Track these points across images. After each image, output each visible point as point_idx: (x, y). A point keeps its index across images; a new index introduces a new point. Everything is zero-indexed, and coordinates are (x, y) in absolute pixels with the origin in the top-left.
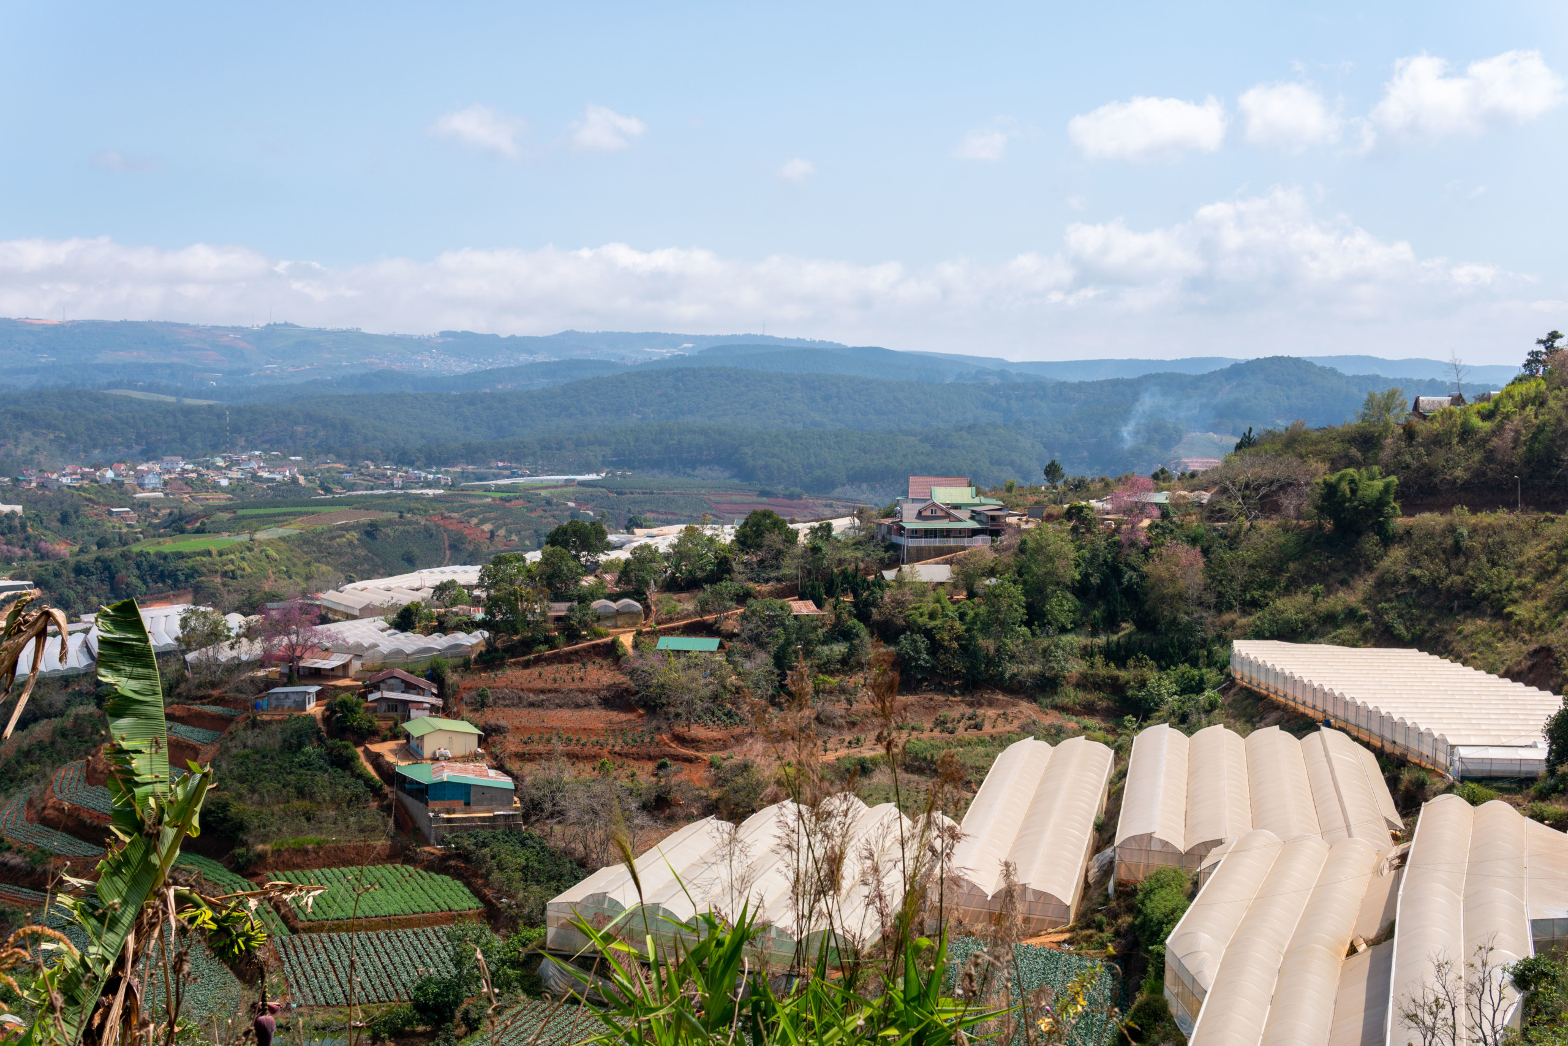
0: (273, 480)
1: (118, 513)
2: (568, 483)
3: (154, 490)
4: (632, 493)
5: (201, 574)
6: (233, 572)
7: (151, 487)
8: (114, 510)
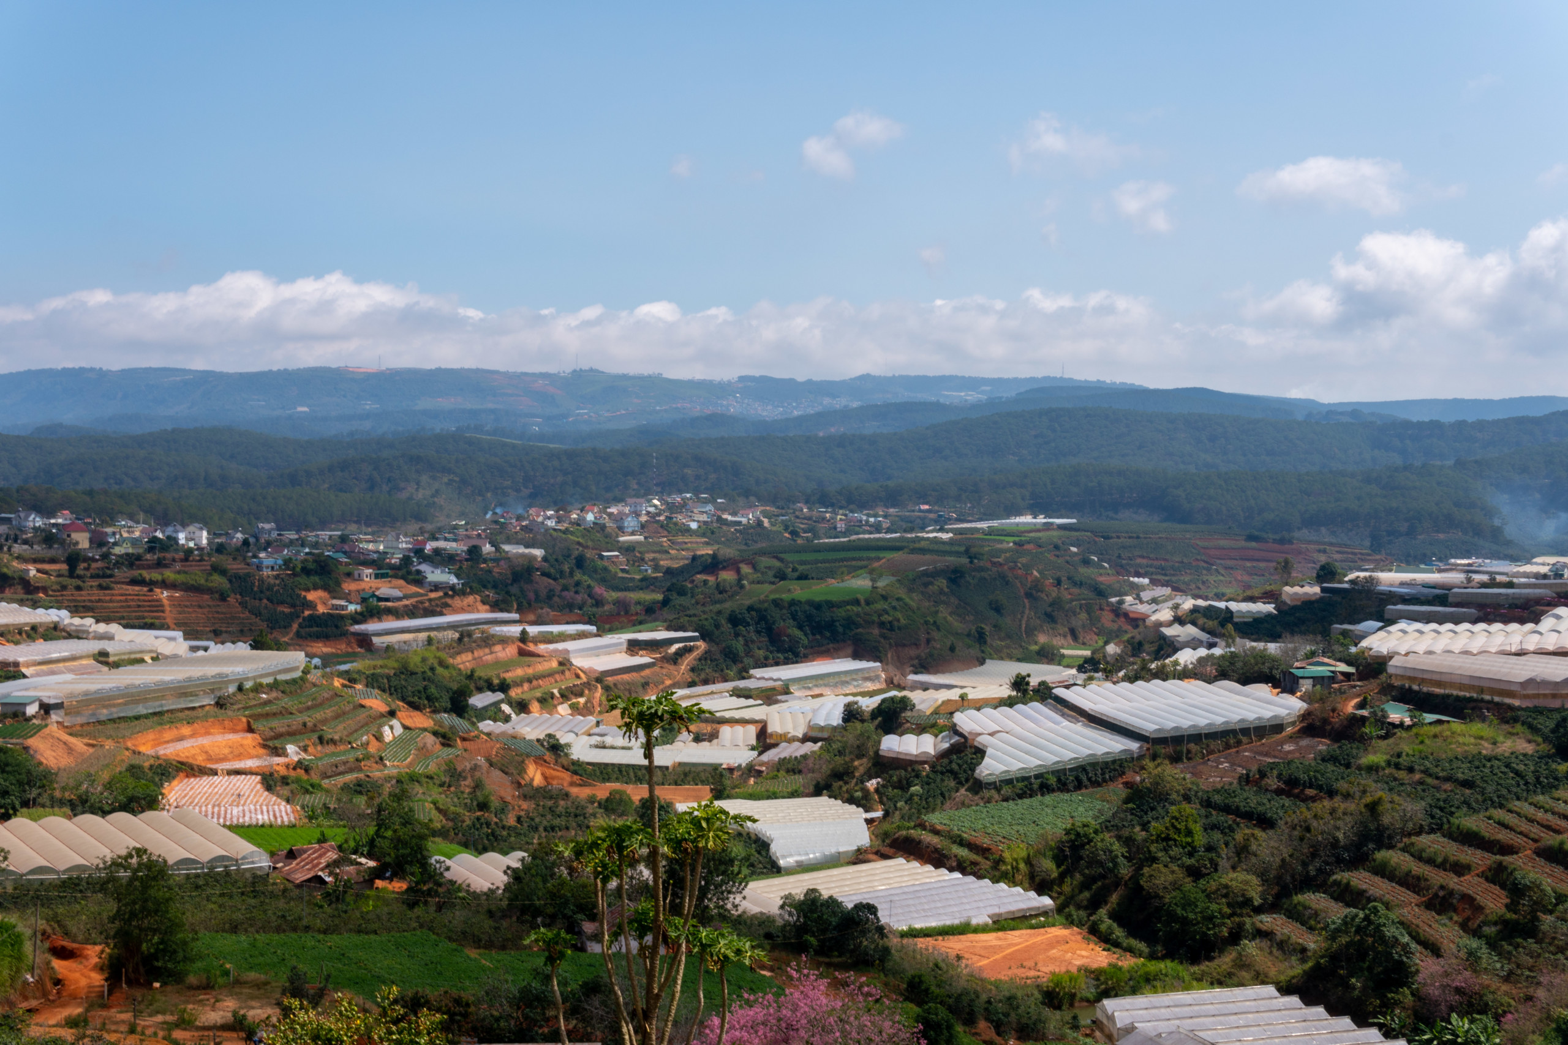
0: (739, 523)
1: (609, 557)
2: (1048, 527)
3: (633, 533)
4: (1118, 537)
5: (858, 626)
6: (890, 622)
7: (630, 530)
8: (605, 554)
